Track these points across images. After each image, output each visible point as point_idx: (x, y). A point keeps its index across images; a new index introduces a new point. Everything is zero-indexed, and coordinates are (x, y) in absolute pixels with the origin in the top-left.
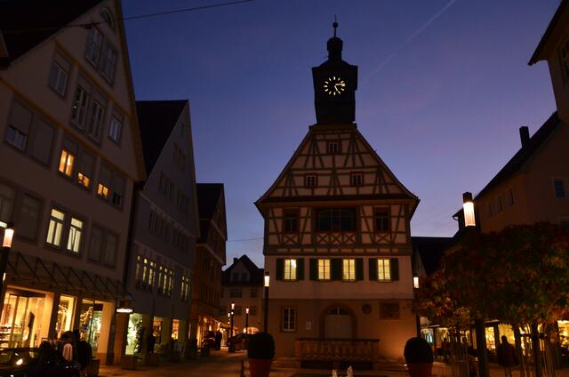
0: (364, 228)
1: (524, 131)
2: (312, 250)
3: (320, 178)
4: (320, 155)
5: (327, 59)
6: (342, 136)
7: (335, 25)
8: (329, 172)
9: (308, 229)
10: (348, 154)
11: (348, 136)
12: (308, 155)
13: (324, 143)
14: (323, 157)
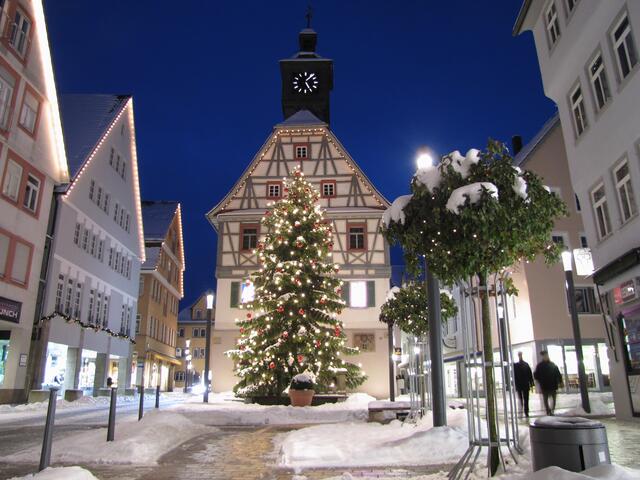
0: (336, 246)
4: (286, 161)
6: (312, 139)
7: (309, 17)
10: (318, 160)
12: (271, 161)
13: (291, 147)
14: (289, 164)
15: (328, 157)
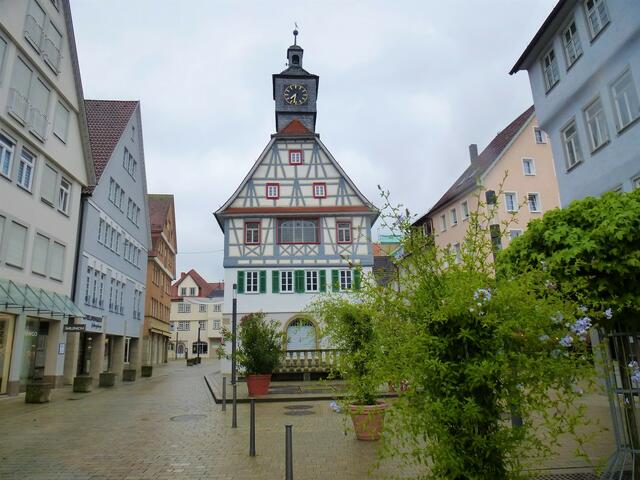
0: (326, 239)
1: (473, 148)
2: (274, 262)
3: (281, 188)
4: (282, 165)
5: (287, 67)
6: (305, 146)
7: (296, 33)
8: (292, 182)
9: (271, 239)
10: (310, 165)
11: (311, 146)
12: (270, 165)
13: (287, 153)
14: (285, 167)
15: (318, 162)
